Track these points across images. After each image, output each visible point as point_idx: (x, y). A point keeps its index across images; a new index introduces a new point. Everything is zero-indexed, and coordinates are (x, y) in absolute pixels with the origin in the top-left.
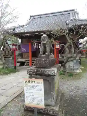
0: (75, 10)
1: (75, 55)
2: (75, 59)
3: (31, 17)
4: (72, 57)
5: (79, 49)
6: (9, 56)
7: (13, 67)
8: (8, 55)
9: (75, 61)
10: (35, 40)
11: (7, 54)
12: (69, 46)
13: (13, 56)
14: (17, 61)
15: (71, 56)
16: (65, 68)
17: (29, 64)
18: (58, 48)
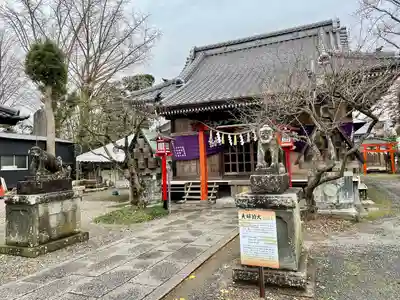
0: (335, 25)
1: (339, 165)
2: (341, 175)
3: (196, 51)
4: (330, 170)
5: (351, 147)
6: (147, 171)
7: (158, 202)
8: (143, 170)
9: (341, 182)
10: (215, 124)
11: (141, 166)
12: (321, 140)
13: (159, 171)
14: (173, 186)
15: (327, 168)
16: (313, 201)
17: (198, 194)
18: (290, 144)
